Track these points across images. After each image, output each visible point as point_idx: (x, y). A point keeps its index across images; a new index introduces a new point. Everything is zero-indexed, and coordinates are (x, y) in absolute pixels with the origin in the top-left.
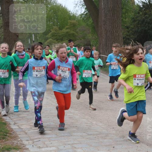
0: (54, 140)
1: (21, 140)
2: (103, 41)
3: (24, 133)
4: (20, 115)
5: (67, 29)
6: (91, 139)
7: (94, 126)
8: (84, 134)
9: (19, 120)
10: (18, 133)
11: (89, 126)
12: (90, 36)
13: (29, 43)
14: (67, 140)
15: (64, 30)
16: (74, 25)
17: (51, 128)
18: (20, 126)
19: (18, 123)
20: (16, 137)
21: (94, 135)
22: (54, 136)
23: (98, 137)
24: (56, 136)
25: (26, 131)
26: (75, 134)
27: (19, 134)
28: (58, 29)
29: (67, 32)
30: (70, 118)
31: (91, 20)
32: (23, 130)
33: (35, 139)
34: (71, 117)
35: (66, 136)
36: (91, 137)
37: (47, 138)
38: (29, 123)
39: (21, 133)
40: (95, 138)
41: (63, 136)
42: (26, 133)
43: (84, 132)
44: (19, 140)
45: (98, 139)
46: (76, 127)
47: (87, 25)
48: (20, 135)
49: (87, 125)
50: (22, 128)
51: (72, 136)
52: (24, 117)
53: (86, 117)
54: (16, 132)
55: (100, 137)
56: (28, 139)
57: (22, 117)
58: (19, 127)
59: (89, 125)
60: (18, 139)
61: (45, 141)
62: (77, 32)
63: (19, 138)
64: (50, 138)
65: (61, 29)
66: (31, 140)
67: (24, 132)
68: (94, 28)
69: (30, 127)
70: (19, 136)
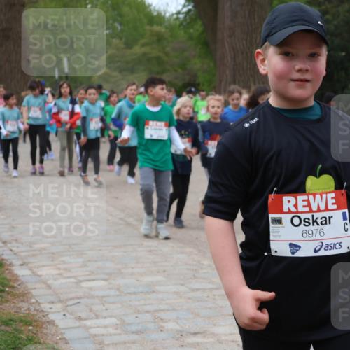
0: (113, 303)
1: (37, 301)
2: (227, 76)
3: (44, 286)
4: (35, 244)
5: (144, 45)
6: (198, 301)
7: (205, 271)
8: (182, 289)
9: (34, 255)
10: (30, 286)
11: (193, 270)
12: (197, 64)
13: (57, 77)
14: (142, 302)
15: (138, 50)
16: (159, 38)
17: (107, 274)
18: (35, 270)
19: (29, 263)
20: (25, 296)
21: (204, 290)
22: (112, 293)
23: (214, 295)
24: (118, 293)
25: (49, 282)
26: (162, 289)
27: (34, 287)
28: (122, 46)
29: (144, 54)
30: (150, 251)
31: (199, 27)
32: (43, 278)
33: (71, 299)
34: (152, 249)
35: (142, 293)
36: (198, 294)
37: (97, 297)
38: (56, 262)
39: (36, 287)
40: (208, 297)
41: (135, 293)
42: (49, 287)
43: (182, 285)
44: (33, 300)
45: (214, 299)
46: (164, 271)
47: (191, 38)
48: (36, 290)
49: (189, 267)
50: (40, 273)
51: (154, 292)
52: (44, 249)
53: (188, 250)
54: (26, 282)
55: (219, 296)
56: (52, 299)
57: (41, 250)
58: (33, 273)
59: (195, 268)
60: (31, 298)
61: (92, 304)
62: (167, 54)
63: (33, 297)
64: (103, 297)
65: (129, 45)
66: (60, 301)
67: (45, 283)
68: (206, 44)
69: (57, 272)
70: (34, 292)
